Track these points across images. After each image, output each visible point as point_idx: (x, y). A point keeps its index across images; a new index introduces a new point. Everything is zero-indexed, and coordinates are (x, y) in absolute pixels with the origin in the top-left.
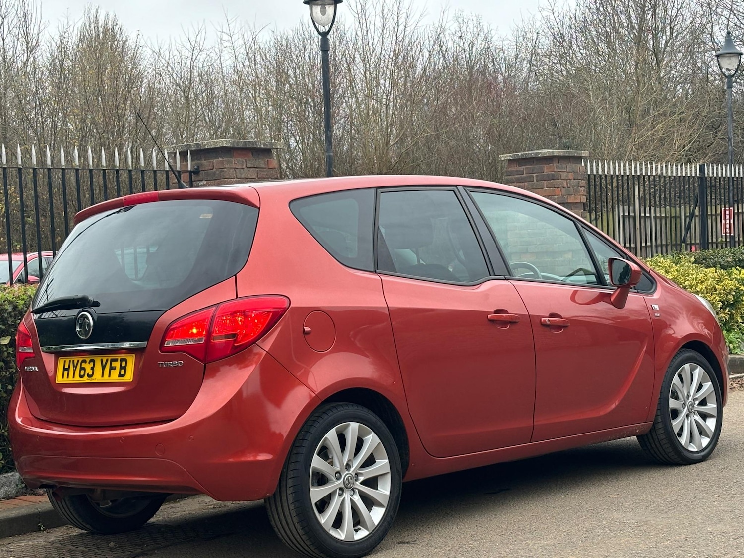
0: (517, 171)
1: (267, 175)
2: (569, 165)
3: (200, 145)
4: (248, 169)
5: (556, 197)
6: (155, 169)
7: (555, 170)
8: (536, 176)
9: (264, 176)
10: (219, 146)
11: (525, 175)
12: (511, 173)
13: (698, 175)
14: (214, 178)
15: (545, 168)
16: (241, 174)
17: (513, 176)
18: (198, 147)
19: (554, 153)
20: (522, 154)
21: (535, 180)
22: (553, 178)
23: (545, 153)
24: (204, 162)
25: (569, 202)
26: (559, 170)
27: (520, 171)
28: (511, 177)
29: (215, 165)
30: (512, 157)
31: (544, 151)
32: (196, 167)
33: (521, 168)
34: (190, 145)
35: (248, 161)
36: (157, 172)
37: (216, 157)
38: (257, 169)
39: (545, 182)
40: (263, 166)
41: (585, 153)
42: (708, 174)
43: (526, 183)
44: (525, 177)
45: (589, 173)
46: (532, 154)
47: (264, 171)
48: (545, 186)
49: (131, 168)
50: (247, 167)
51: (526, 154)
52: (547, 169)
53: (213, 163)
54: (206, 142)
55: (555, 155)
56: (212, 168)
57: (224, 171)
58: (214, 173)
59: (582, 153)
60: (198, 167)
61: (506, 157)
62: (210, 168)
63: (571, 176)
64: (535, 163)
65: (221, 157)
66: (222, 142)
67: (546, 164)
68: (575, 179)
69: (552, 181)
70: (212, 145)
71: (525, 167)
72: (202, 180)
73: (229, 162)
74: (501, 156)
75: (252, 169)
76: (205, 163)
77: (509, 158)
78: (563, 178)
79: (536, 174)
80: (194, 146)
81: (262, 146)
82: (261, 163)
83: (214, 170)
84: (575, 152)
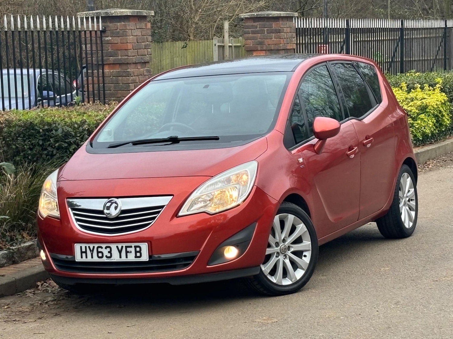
0: (252, 26)
1: (146, 33)
2: (288, 23)
3: (109, 13)
4: (137, 30)
5: (281, 45)
6: (86, 30)
7: (281, 26)
8: (267, 30)
9: (145, 34)
10: (124, 15)
11: (258, 29)
12: (248, 27)
13: (345, 27)
14: (118, 36)
15: (273, 25)
16: (134, 33)
17: (249, 29)
18: (107, 14)
19: (281, 15)
20: (256, 14)
21: (266, 32)
22: (279, 31)
23: (275, 14)
24: (109, 24)
25: (288, 48)
26: (283, 26)
27: (254, 26)
28: (247, 30)
29: (119, 27)
30: (249, 16)
31: (274, 13)
32: (103, 28)
33: (256, 24)
34: (100, 13)
35: (137, 24)
36: (87, 32)
37: (120, 22)
38: (141, 30)
39: (273, 34)
40: (144, 27)
41: (296, 14)
42: (350, 27)
43: (259, 35)
44: (258, 30)
45: (297, 27)
46: (264, 14)
47: (144, 31)
48: (273, 37)
49: (75, 30)
50: (137, 29)
51: (260, 14)
52: (274, 25)
53: (117, 26)
54: (113, 11)
55: (282, 16)
56: (116, 29)
57: (126, 31)
58: (118, 33)
59: (294, 15)
60: (105, 27)
61: (244, 16)
62: (115, 29)
63: (289, 30)
64: (266, 20)
65: (124, 22)
66: (127, 12)
67: (274, 22)
68: (290, 32)
69: (278, 34)
70: (118, 14)
71: (257, 23)
72: (108, 37)
73: (129, 25)
74: (241, 14)
75: (139, 30)
76: (111, 25)
77: (247, 16)
78: (285, 32)
79: (267, 29)
80: (103, 13)
81: (145, 15)
82: (143, 25)
83: (118, 30)
84: (291, 14)
